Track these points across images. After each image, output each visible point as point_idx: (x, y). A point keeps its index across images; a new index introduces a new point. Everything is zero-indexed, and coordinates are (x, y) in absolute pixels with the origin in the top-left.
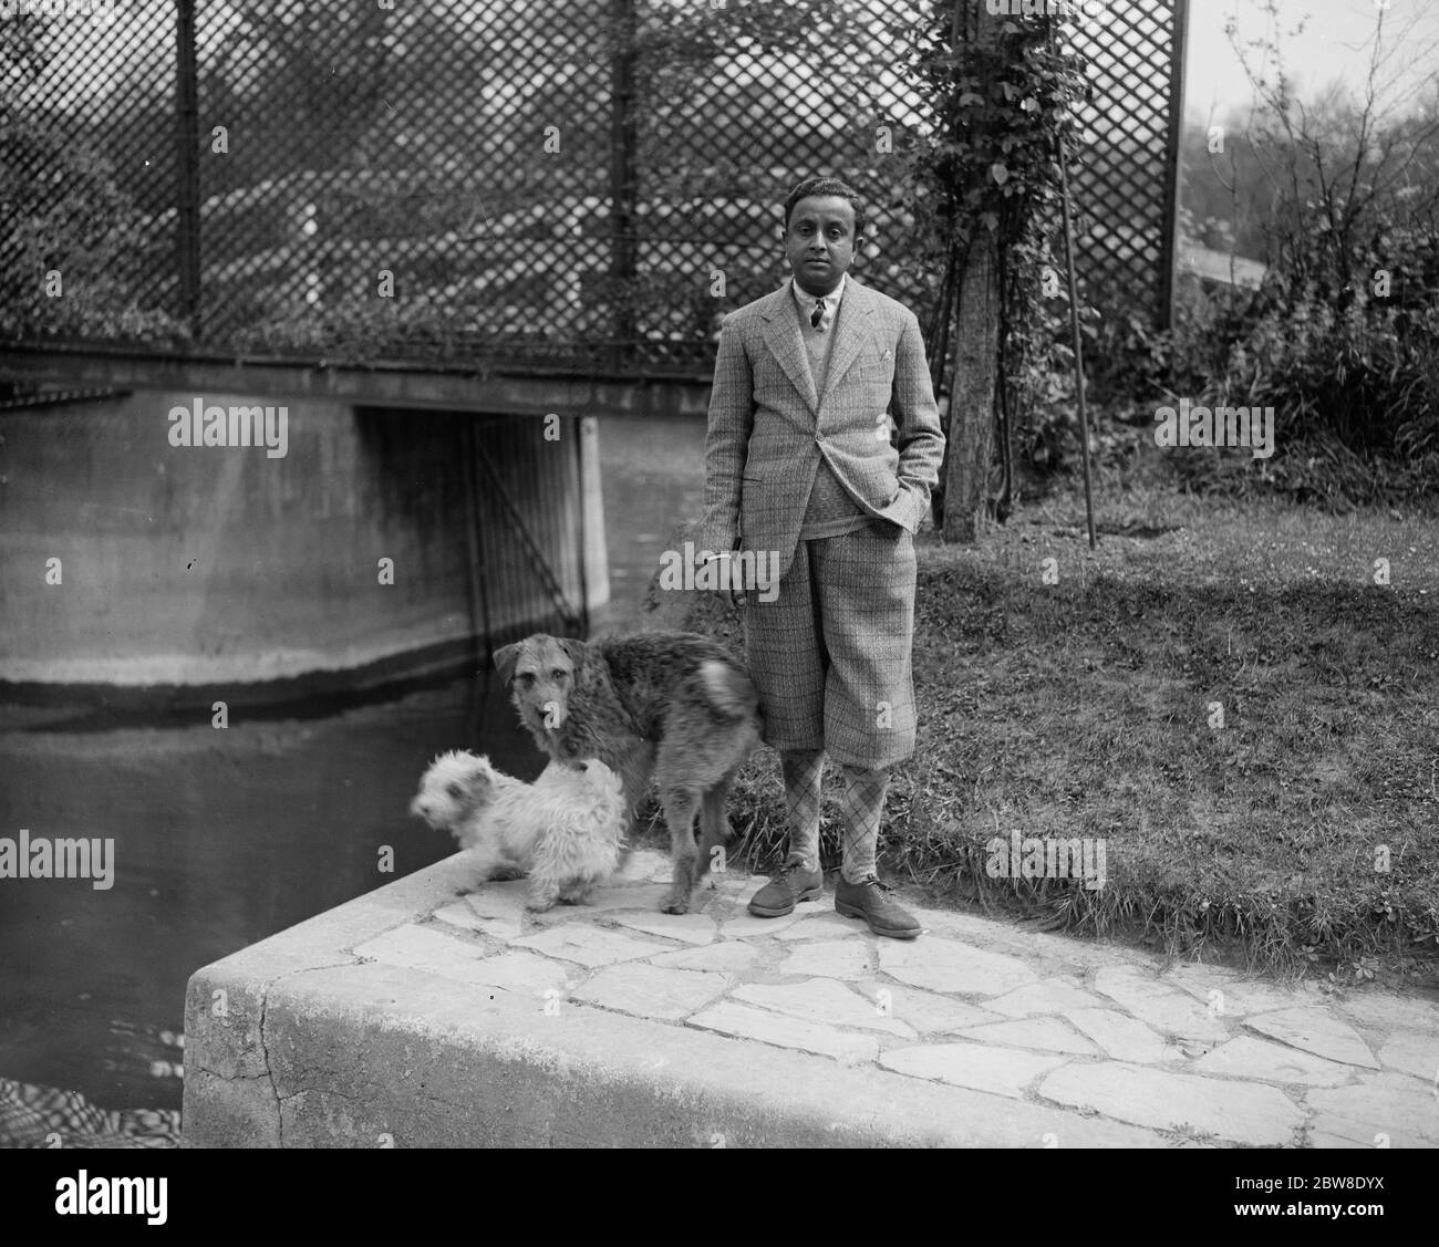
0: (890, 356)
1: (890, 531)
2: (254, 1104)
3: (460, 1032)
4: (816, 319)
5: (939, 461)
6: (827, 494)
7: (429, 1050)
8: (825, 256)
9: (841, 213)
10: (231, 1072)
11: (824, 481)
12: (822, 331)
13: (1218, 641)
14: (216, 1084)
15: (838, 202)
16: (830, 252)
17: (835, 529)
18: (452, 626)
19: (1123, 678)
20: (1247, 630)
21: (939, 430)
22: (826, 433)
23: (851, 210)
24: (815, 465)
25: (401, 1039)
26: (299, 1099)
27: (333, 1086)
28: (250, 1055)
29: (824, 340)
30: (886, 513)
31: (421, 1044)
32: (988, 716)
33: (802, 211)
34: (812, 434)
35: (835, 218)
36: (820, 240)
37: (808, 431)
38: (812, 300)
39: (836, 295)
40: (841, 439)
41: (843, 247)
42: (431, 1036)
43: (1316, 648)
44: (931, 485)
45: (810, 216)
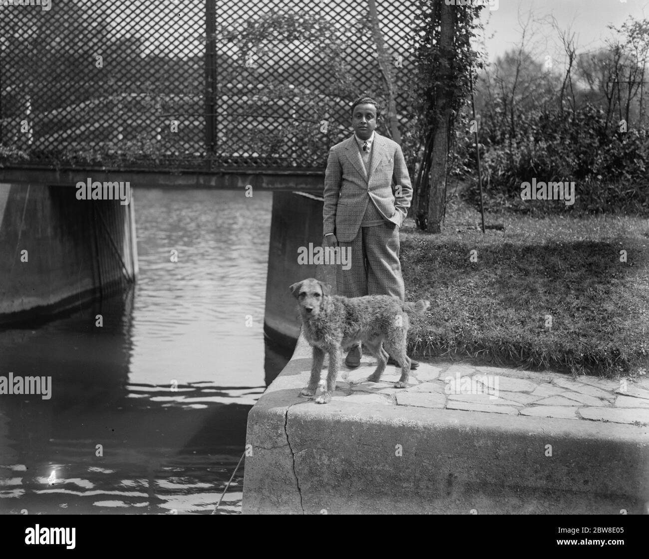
0: (392, 161)
1: (392, 226)
2: (281, 457)
3: (375, 419)
4: (365, 148)
5: (411, 199)
6: (371, 210)
7: (362, 427)
8: (366, 125)
9: (371, 110)
10: (270, 446)
11: (370, 206)
12: (367, 153)
13: (554, 264)
14: (263, 452)
15: (370, 106)
16: (368, 124)
17: (373, 223)
18: (86, 284)
19: (525, 279)
20: (564, 259)
21: (411, 187)
22: (371, 190)
23: (375, 109)
24: (367, 201)
25: (350, 424)
26: (303, 452)
27: (319, 446)
28: (279, 438)
29: (368, 156)
30: (391, 220)
31: (359, 425)
32: (478, 296)
33: (357, 110)
34: (366, 190)
35: (370, 112)
36: (364, 120)
37: (364, 189)
38: (363, 142)
39: (371, 139)
40: (377, 191)
41: (372, 122)
42: (363, 421)
43: (590, 264)
44: (407, 208)
45: (360, 111)
